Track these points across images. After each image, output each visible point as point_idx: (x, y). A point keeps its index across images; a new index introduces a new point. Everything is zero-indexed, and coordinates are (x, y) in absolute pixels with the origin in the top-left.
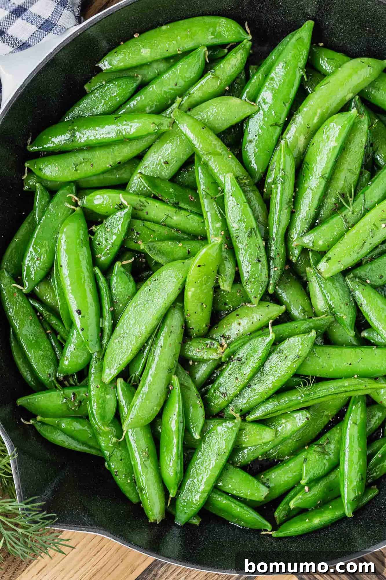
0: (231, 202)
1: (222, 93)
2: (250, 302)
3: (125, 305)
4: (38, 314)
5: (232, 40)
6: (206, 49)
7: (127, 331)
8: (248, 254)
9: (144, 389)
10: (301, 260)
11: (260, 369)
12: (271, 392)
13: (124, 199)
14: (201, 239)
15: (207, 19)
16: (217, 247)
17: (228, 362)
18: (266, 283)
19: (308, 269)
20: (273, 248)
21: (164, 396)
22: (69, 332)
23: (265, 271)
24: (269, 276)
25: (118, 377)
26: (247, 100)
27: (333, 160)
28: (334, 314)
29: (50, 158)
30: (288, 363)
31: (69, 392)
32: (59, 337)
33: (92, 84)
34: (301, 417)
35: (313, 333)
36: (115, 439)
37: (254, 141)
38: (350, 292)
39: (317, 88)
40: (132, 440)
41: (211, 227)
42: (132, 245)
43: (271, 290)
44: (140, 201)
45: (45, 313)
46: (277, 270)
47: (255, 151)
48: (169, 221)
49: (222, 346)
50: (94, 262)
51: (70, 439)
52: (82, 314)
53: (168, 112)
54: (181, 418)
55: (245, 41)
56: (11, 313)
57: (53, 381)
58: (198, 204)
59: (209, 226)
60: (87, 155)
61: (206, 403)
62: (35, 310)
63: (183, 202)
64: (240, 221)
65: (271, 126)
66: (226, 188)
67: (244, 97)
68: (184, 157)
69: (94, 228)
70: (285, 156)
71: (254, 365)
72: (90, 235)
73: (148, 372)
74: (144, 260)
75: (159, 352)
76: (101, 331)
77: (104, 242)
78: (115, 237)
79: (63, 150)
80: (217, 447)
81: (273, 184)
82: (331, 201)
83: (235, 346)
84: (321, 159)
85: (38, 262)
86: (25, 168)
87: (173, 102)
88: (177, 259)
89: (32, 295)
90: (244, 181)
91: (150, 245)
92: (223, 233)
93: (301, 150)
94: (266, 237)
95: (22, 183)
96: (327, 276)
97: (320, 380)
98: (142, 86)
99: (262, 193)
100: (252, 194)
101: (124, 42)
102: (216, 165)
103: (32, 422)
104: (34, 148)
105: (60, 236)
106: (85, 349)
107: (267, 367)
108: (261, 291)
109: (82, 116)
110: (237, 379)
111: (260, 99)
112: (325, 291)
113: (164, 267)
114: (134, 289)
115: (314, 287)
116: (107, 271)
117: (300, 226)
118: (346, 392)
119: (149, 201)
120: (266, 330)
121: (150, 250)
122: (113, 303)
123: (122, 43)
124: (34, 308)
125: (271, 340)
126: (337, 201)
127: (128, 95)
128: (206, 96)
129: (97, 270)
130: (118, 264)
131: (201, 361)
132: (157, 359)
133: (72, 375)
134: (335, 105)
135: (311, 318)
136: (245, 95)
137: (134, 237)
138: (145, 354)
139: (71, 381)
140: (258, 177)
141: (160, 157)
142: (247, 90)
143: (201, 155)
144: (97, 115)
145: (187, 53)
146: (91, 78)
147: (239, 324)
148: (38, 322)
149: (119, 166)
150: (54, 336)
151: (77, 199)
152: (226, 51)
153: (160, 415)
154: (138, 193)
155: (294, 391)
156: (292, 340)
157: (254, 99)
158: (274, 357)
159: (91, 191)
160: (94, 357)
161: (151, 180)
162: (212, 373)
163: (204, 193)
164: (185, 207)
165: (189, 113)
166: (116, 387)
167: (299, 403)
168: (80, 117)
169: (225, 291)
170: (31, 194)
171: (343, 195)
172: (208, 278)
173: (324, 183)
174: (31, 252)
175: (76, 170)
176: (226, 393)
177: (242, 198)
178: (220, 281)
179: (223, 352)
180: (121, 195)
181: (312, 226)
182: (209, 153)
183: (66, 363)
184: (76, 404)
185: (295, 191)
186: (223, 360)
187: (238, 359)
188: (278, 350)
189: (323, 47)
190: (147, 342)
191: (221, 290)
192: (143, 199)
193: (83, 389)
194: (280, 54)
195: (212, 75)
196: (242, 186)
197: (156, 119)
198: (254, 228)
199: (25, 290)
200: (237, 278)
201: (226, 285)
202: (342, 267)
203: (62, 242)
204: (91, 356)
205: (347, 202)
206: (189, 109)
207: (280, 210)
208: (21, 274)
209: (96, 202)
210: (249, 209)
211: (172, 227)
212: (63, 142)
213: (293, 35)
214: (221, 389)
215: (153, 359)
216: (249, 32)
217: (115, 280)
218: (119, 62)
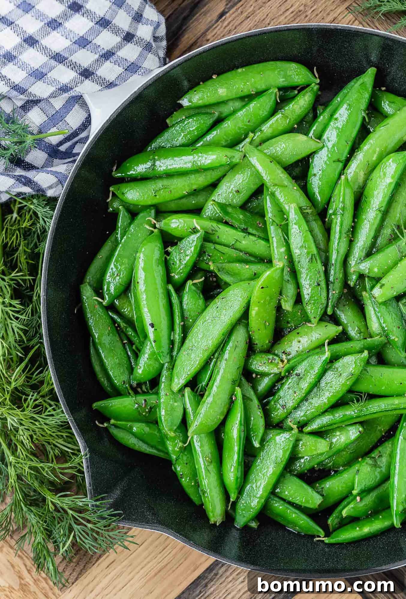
0: (294, 229)
1: (291, 130)
2: (310, 321)
3: (195, 321)
4: (116, 325)
5: (301, 83)
6: (277, 90)
7: (196, 345)
8: (308, 278)
9: (209, 399)
10: (359, 284)
11: (316, 384)
12: (327, 407)
13: (197, 224)
14: (267, 262)
15: (279, 64)
16: (279, 271)
17: (287, 377)
18: (325, 305)
19: (364, 293)
20: (332, 272)
21: (228, 406)
22: (143, 343)
23: (324, 294)
24: (328, 298)
25: (186, 386)
26: (313, 138)
27: (389, 194)
28: (387, 336)
29: (132, 184)
30: (342, 380)
31: (141, 399)
32: (134, 347)
33: (173, 119)
34: (354, 430)
35: (366, 353)
36: (181, 444)
37: (318, 175)
38: (402, 316)
39: (377, 129)
40: (197, 445)
41: (276, 251)
42: (203, 266)
43: (330, 312)
44: (212, 226)
45: (123, 325)
46: (335, 292)
47: (319, 184)
48: (238, 245)
49: (282, 361)
50: (169, 279)
51: (141, 442)
52: (155, 327)
53: (241, 146)
54: (243, 427)
55: (313, 84)
56: (91, 322)
57: (127, 388)
58: (265, 230)
59: (274, 250)
60: (166, 182)
61: (267, 414)
62: (114, 321)
63: (251, 228)
64: (302, 247)
65: (334, 161)
66: (290, 217)
67: (311, 134)
68: (254, 187)
69: (169, 249)
70: (344, 190)
71: (311, 380)
72: (165, 255)
73: (213, 383)
74: (215, 279)
75: (224, 365)
76: (172, 343)
77: (178, 262)
78: (188, 258)
79: (144, 177)
80: (275, 455)
81: (333, 215)
82: (387, 232)
83: (295, 362)
84: (378, 194)
85: (118, 278)
86: (110, 191)
87: (246, 136)
88: (244, 280)
89: (111, 307)
90: (306, 211)
91: (220, 265)
92: (286, 258)
93: (361, 184)
94: (326, 263)
95: (107, 205)
96: (380, 301)
97: (372, 397)
98: (219, 121)
99: (324, 222)
100: (314, 222)
101: (203, 82)
102: (282, 197)
103: (106, 425)
104: (118, 175)
105: (138, 255)
106: (157, 360)
107: (323, 384)
108: (319, 312)
109: (163, 147)
110: (295, 392)
111: (325, 137)
112: (379, 314)
113: (231, 286)
114: (203, 307)
115: (370, 310)
116: (179, 288)
117: (357, 254)
118: (395, 409)
119: (220, 226)
120: (323, 349)
121: (219, 270)
122: (183, 318)
123: (201, 83)
124: (112, 319)
125: (327, 358)
126: (392, 232)
127: (205, 129)
128: (276, 133)
129: (170, 287)
130: (190, 283)
131: (263, 375)
132: (221, 371)
133: (145, 383)
134: (393, 145)
135: (366, 338)
136: (312, 132)
137: (205, 258)
138: (211, 366)
139: (144, 388)
140: (321, 206)
141: (232, 186)
142: (314, 128)
143: (268, 186)
144: (177, 147)
145: (259, 94)
146: (172, 113)
147: (299, 342)
148: (115, 332)
149: (195, 193)
150: (130, 346)
151: (155, 222)
152: (296, 92)
153: (223, 423)
154: (211, 219)
155: (347, 407)
156: (347, 359)
157: (319, 137)
158: (329, 375)
159: (169, 214)
160: (165, 367)
161: (223, 207)
162: (273, 386)
163: (271, 220)
164: (254, 232)
165: (259, 148)
166: (183, 395)
167: (353, 418)
168: (161, 148)
169: (288, 311)
170: (115, 215)
171: (399, 227)
172: (271, 299)
173: (380, 215)
174: (112, 269)
175: (156, 196)
176: (285, 406)
177: (305, 226)
178: (282, 302)
179: (283, 367)
180: (194, 220)
181: (369, 254)
182: (275, 185)
183: (140, 371)
184: (147, 410)
185: (354, 221)
186: (283, 374)
187: (296, 374)
188: (334, 367)
189: (385, 91)
190: (213, 355)
191: (284, 310)
192: (215, 224)
193: (154, 397)
194: (345, 97)
195: (282, 114)
196: (305, 216)
197: (229, 152)
198: (314, 255)
199: (105, 303)
200: (298, 300)
201: (287, 306)
202: (395, 293)
203: (140, 260)
204: (163, 365)
205: (402, 234)
206: (260, 144)
207: (340, 238)
208: (102, 288)
209: (173, 226)
210: (311, 237)
211: (241, 251)
212: (144, 170)
213: (357, 80)
214: (281, 401)
215: (218, 371)
216: (317, 76)
217: (186, 298)
218: (198, 100)
